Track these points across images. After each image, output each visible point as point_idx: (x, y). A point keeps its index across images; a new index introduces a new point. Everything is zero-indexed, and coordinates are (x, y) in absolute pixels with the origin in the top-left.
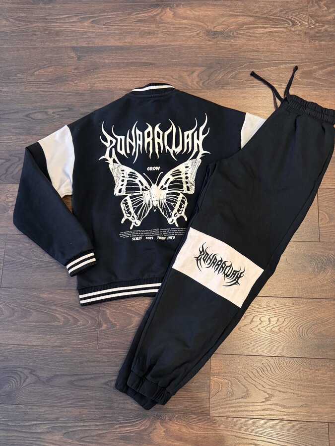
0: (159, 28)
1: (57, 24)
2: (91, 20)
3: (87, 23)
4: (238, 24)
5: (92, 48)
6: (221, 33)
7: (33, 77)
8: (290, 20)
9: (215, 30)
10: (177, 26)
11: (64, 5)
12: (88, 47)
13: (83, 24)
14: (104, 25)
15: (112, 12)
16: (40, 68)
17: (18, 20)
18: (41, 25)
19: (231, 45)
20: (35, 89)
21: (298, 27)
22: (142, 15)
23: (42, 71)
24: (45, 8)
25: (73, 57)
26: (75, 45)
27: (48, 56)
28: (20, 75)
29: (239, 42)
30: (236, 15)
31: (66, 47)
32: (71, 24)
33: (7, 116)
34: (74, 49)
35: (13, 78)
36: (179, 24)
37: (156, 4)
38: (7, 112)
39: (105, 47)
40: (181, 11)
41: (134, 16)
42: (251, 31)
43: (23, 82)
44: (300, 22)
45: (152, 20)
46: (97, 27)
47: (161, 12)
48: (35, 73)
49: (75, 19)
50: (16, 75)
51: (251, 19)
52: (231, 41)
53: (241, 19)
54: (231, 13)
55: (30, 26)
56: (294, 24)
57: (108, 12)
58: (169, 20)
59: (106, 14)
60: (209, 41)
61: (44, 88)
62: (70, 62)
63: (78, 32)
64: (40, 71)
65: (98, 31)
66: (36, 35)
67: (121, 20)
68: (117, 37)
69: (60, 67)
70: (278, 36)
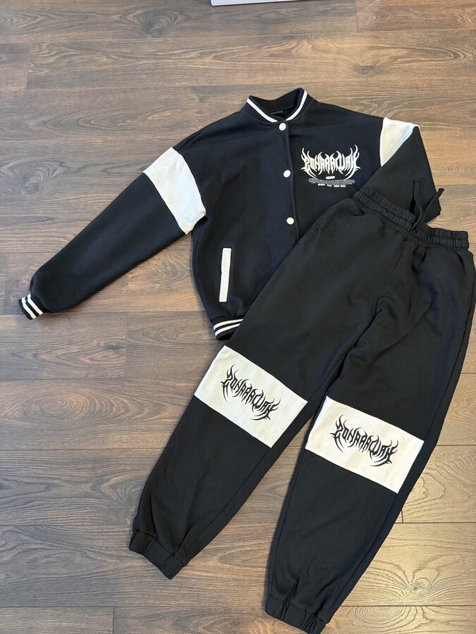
0: (296, 64)
1: (171, 61)
2: (213, 55)
3: (208, 59)
4: (391, 58)
5: (216, 87)
6: (372, 67)
7: (146, 123)
8: (451, 52)
9: (364, 64)
10: (318, 61)
11: (177, 39)
12: (212, 86)
13: (203, 60)
14: (229, 61)
15: (237, 45)
16: (154, 112)
17: (121, 57)
18: (151, 62)
19: (384, 81)
20: (149, 137)
21: (462, 59)
22: (274, 49)
23: (156, 116)
24: (155, 43)
25: (194, 99)
26: (196, 85)
27: (162, 98)
28: (129, 121)
29: (393, 78)
30: (386, 48)
31: (185, 88)
32: (188, 61)
33: (116, 170)
34: (194, 89)
35: (122, 124)
36: (321, 58)
37: (290, 36)
38: (116, 165)
39: (232, 86)
40: (321, 43)
41: (265, 50)
42: (407, 65)
43: (134, 129)
44: (463, 54)
45: (287, 54)
46: (221, 64)
47: (297, 45)
48: (148, 118)
49: (193, 54)
50: (124, 122)
51: (405, 52)
52: (385, 77)
53: (394, 52)
54: (381, 45)
55: (137, 63)
56: (456, 56)
57: (232, 46)
58: (308, 55)
59: (230, 48)
60: (358, 77)
61: (160, 135)
62: (190, 105)
63: (198, 69)
64: (153, 115)
65: (222, 68)
66: (146, 74)
67: (248, 55)
68: (246, 75)
69: (179, 110)
70: (439, 70)
